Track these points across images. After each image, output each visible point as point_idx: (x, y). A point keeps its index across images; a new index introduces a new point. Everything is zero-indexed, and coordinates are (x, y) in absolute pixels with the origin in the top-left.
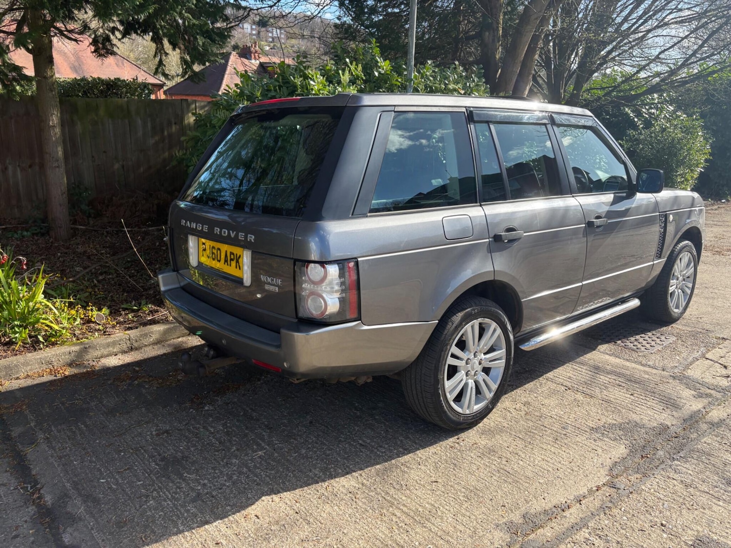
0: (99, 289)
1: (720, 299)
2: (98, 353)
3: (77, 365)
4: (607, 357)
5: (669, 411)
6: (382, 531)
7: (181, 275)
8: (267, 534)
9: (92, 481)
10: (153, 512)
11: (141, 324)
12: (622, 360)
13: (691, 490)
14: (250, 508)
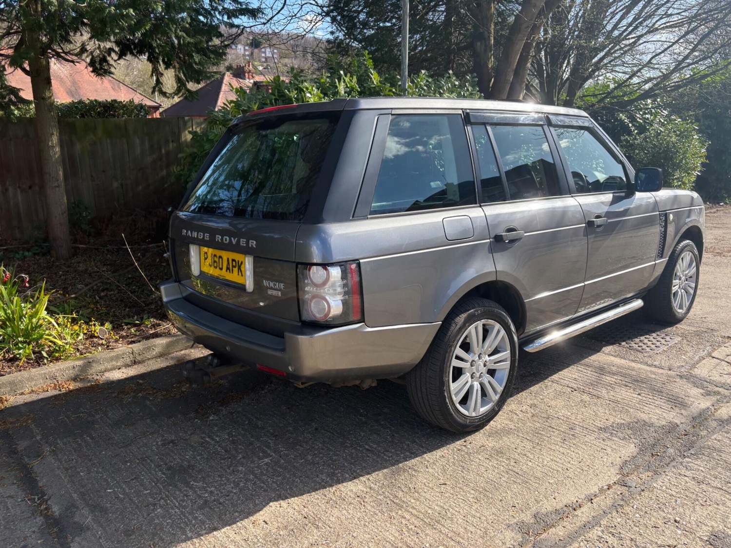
0: (101, 305)
1: (724, 299)
2: (102, 367)
3: (81, 379)
4: (612, 358)
5: (677, 410)
6: (392, 534)
7: (183, 285)
8: (276, 539)
9: (99, 491)
10: (161, 520)
11: (143, 338)
12: (627, 361)
13: (704, 486)
14: (258, 514)
